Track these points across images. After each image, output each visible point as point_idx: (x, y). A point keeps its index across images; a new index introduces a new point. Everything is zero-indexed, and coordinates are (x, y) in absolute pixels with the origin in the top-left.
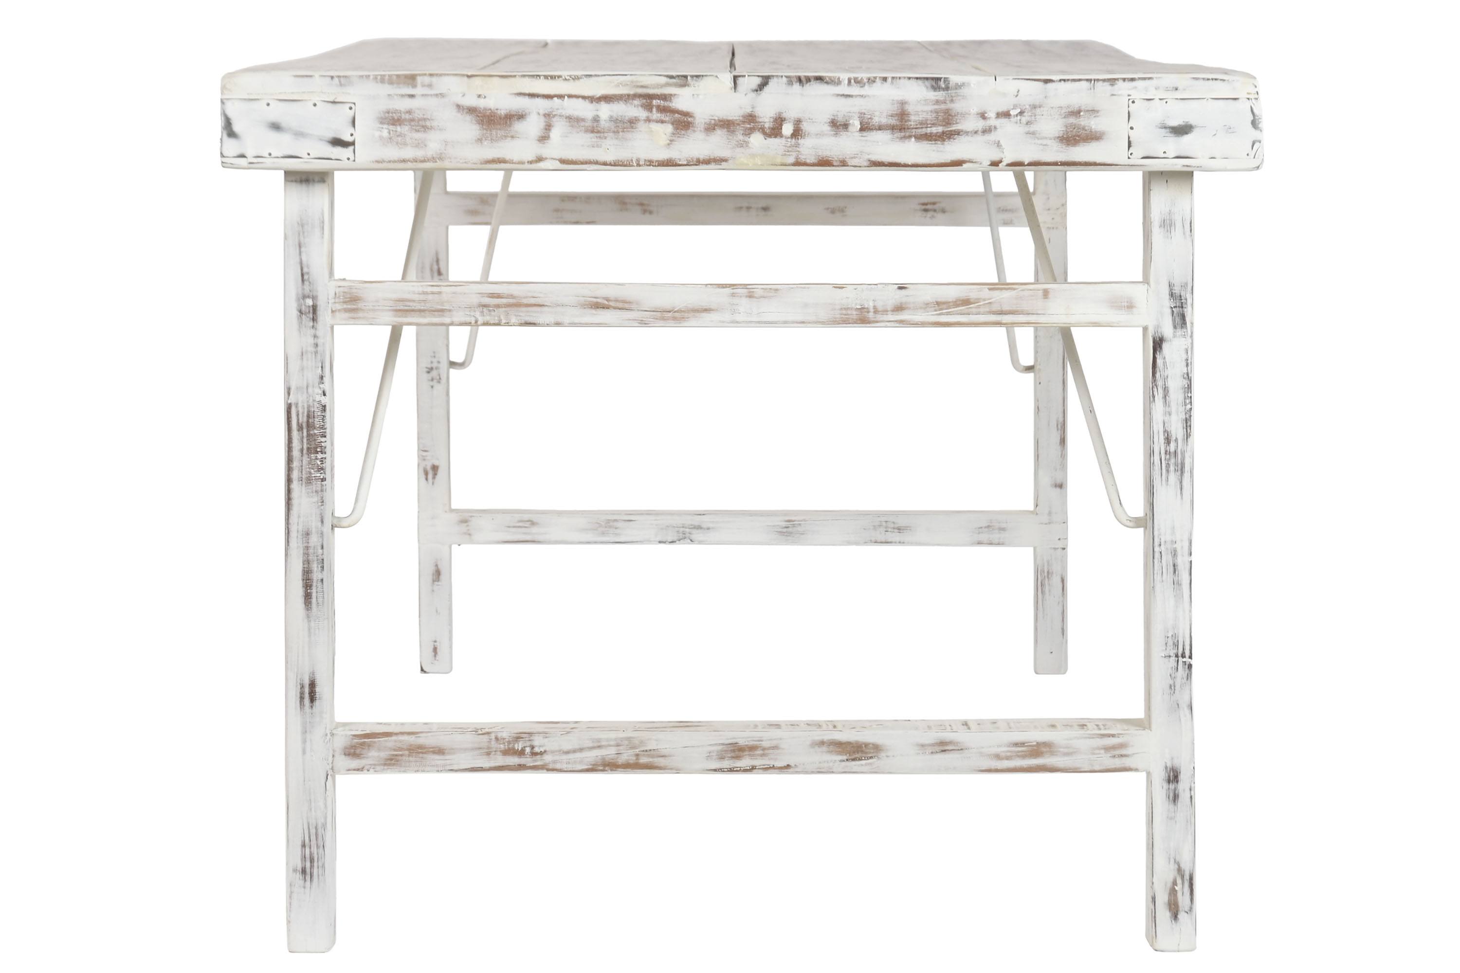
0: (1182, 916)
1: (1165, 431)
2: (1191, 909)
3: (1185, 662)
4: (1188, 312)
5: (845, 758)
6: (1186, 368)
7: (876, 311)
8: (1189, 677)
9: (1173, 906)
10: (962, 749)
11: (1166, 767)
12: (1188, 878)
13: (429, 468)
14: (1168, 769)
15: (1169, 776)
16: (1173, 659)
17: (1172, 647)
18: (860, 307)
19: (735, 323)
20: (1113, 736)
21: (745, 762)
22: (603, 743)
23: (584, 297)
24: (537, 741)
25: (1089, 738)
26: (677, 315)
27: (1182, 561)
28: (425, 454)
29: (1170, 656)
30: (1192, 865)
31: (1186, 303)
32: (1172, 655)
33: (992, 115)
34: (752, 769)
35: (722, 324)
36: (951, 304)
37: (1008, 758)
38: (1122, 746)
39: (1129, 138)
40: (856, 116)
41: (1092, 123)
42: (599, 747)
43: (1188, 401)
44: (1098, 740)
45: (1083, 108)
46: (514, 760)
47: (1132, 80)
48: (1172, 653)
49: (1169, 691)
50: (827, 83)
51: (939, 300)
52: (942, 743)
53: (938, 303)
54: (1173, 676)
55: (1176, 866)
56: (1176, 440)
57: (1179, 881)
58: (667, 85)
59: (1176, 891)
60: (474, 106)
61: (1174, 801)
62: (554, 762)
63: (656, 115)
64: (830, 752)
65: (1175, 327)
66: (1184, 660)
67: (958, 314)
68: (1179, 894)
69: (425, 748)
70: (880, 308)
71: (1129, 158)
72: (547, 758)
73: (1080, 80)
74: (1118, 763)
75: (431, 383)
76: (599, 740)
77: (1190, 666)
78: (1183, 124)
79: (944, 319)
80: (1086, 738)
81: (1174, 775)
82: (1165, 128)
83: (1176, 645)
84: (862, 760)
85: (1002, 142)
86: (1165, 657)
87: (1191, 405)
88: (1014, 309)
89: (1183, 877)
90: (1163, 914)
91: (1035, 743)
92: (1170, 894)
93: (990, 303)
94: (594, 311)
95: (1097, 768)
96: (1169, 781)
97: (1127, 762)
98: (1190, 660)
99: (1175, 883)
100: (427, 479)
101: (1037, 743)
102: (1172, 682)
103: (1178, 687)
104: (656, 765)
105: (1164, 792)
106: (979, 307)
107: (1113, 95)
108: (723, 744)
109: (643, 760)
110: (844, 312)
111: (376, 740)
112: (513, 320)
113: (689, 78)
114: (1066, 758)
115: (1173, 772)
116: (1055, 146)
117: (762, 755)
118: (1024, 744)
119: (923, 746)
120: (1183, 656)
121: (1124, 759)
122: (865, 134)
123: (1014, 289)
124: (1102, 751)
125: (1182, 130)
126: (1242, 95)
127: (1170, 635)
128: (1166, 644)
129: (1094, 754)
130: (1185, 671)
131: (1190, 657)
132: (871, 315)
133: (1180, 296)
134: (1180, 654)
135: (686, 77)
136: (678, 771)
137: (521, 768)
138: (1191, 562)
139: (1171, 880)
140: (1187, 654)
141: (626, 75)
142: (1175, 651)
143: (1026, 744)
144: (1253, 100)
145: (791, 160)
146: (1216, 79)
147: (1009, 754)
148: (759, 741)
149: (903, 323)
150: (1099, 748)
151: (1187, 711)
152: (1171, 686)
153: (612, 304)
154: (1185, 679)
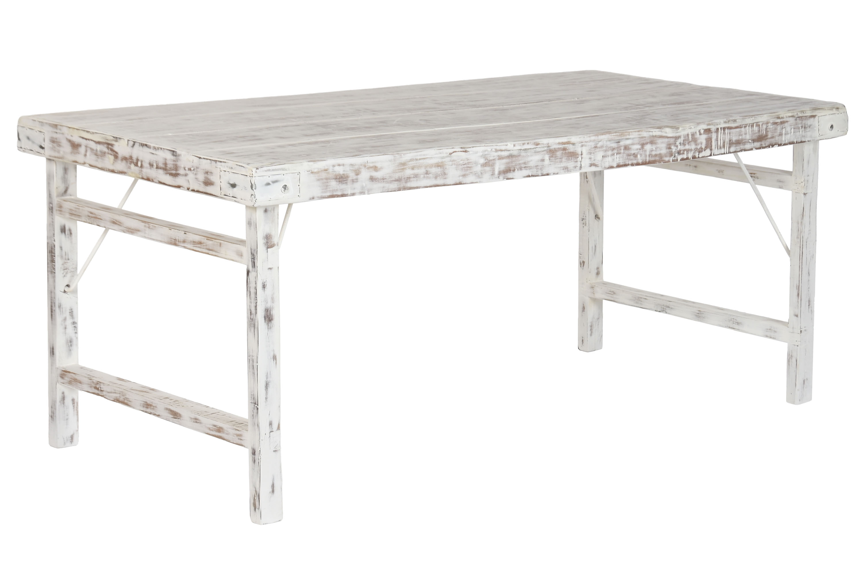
0: (257, 510)
1: (250, 310)
2: (259, 508)
3: (256, 406)
4: (256, 261)
5: (172, 416)
6: (255, 285)
7: (178, 241)
8: (258, 413)
9: (255, 506)
10: (200, 423)
11: (252, 448)
12: (258, 496)
13: (582, 262)
15: (253, 452)
17: (254, 400)
18: (174, 238)
19: (145, 237)
20: (239, 430)
21: (149, 410)
22: (117, 392)
24: (102, 386)
25: (232, 429)
26: (132, 231)
27: (255, 364)
28: (581, 255)
29: (254, 404)
30: (259, 490)
31: (255, 258)
33: (187, 169)
34: (150, 413)
35: (142, 237)
36: (197, 243)
38: (241, 435)
39: (220, 186)
40: (155, 162)
41: (211, 177)
42: (115, 393)
43: (256, 299)
44: (235, 431)
45: (209, 171)
46: (96, 391)
47: (221, 162)
49: (252, 417)
50: (148, 147)
51: (194, 241)
52: (196, 419)
53: (194, 242)
54: (255, 410)
55: (256, 492)
56: (253, 314)
58: (113, 140)
60: (74, 141)
61: (255, 463)
62: (106, 395)
63: (110, 152)
64: (169, 413)
65: (252, 267)
67: (198, 247)
68: (256, 501)
69: (77, 380)
70: (180, 241)
71: (221, 194)
72: (104, 393)
73: (208, 159)
74: (240, 442)
75: (583, 225)
76: (115, 390)
77: (258, 409)
78: (234, 183)
79: (195, 248)
81: (255, 452)
82: (229, 184)
84: (176, 419)
85: (190, 181)
86: (251, 403)
87: (257, 301)
88: (212, 249)
90: (253, 507)
91: (219, 427)
92: (254, 500)
93: (206, 245)
94: (113, 225)
95: (235, 442)
96: (253, 454)
97: (243, 443)
99: (255, 496)
100: (581, 267)
102: (254, 413)
103: (256, 415)
104: (129, 404)
105: (252, 457)
106: (203, 246)
107: (216, 167)
108: (144, 401)
109: (126, 401)
110: (171, 239)
111: (67, 373)
113: (118, 138)
114: (227, 436)
115: (254, 450)
116: (202, 185)
117: (153, 409)
118: (216, 426)
119: (191, 418)
121: (242, 441)
122: (157, 170)
123: (212, 241)
124: (236, 436)
125: (233, 186)
126: (248, 175)
127: (252, 394)
128: (251, 397)
129: (234, 436)
131: (258, 405)
132: (177, 242)
133: (254, 254)
135: (117, 138)
136: (134, 408)
137: (98, 395)
138: (257, 366)
139: (254, 494)
140: (257, 404)
141: (104, 134)
144: (251, 177)
145: (141, 177)
146: (242, 166)
147: (213, 429)
148: (152, 403)
149: (185, 247)
150: (235, 434)
151: (258, 427)
152: (253, 415)
153: (117, 223)
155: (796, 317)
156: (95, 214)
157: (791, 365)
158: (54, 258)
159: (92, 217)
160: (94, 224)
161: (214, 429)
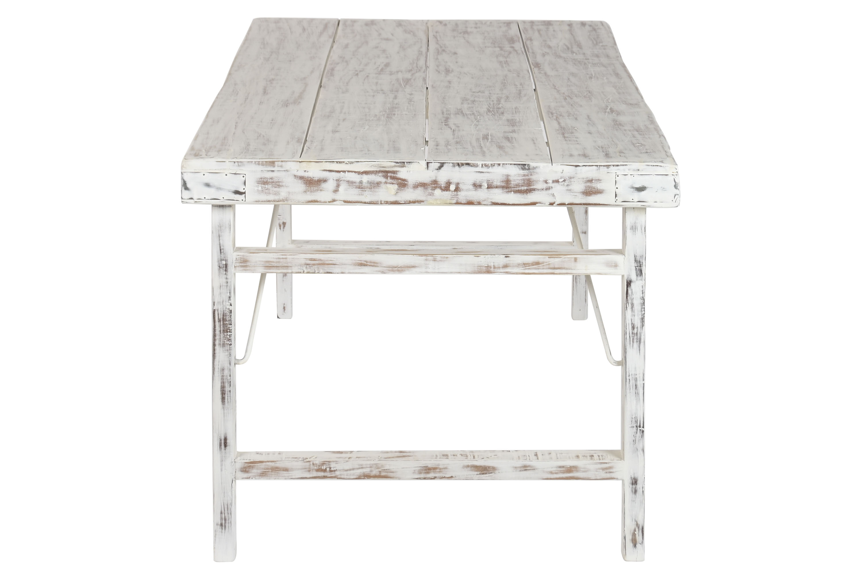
0: (638, 545)
1: (632, 324)
2: (642, 542)
3: (640, 430)
4: (643, 268)
5: (479, 473)
6: (642, 295)
7: (494, 268)
8: (642, 436)
9: (634, 541)
10: (534, 469)
11: (631, 478)
12: (641, 528)
13: (281, 223)
14: (632, 479)
15: (633, 482)
16: (635, 428)
17: (634, 423)
18: (487, 266)
19: (427, 273)
20: (606, 463)
21: (432, 475)
22: (364, 466)
23: (355, 260)
24: (333, 466)
25: (595, 464)
26: (399, 269)
27: (640, 383)
29: (633, 427)
30: (643, 522)
31: (642, 265)
32: (634, 426)
33: (550, 181)
34: (435, 478)
35: (421, 273)
36: (530, 264)
37: (556, 473)
38: (610, 468)
39: (616, 192)
40: (485, 182)
41: (598, 185)
42: (362, 468)
43: (643, 310)
44: (599, 465)
45: (594, 179)
46: (322, 474)
47: (618, 166)
48: (635, 425)
49: (633, 443)
50: (471, 166)
51: (524, 262)
52: (525, 466)
53: (524, 264)
54: (635, 436)
55: (636, 523)
56: (637, 328)
57: (637, 530)
58: (395, 166)
59: (636, 534)
60: (303, 176)
61: (635, 493)
62: (341, 475)
63: (389, 180)
64: (471, 470)
65: (637, 276)
66: (640, 428)
67: (534, 269)
68: (637, 536)
69: (279, 468)
70: (496, 266)
71: (616, 202)
72: (337, 473)
73: (592, 166)
74: (608, 475)
76: (362, 465)
77: (643, 431)
78: (641, 186)
79: (527, 271)
80: (593, 464)
81: (635, 481)
82: (633, 188)
83: (636, 422)
84: (487, 474)
85: (555, 194)
86: (631, 427)
87: (644, 311)
88: (561, 267)
89: (639, 528)
90: (629, 544)
91: (569, 467)
92: (633, 536)
93: (549, 264)
94: (360, 267)
95: (598, 478)
96: (632, 484)
97: (613, 475)
98: (643, 429)
99: (635, 530)
100: (280, 229)
101: (570, 466)
102: (634, 439)
103: (637, 441)
104: (389, 476)
105: (630, 489)
106: (544, 266)
107: (608, 173)
108: (421, 467)
109: (383, 474)
110: (479, 268)
111: (256, 464)
112: (321, 271)
113: (405, 163)
114: (584, 473)
115: (635, 480)
116: (581, 196)
117: (440, 472)
118: (564, 467)
119: (516, 467)
120: (640, 427)
121: (611, 474)
122: (489, 190)
123: (561, 258)
124: (601, 470)
125: (641, 189)
126: (670, 173)
127: (633, 417)
128: (632, 421)
129: (597, 471)
130: (641, 434)
131: (643, 427)
132: (492, 269)
133: (640, 261)
134: (638, 426)
135: (404, 162)
136: (399, 479)
137: (325, 477)
138: (644, 384)
139: (633, 529)
140: (642, 426)
141: (375, 161)
142: (636, 425)
143: (565, 467)
144: (675, 175)
145: (454, 201)
146: (657, 166)
147: (557, 471)
148: (438, 465)
149: (507, 273)
150: (599, 469)
151: (642, 452)
152: (634, 441)
153: (368, 264)
154: (641, 437)
155: (584, 234)
156: (320, 260)
157: (579, 282)
158: (230, 326)
159: (314, 265)
160: (318, 273)
161: (559, 471)
